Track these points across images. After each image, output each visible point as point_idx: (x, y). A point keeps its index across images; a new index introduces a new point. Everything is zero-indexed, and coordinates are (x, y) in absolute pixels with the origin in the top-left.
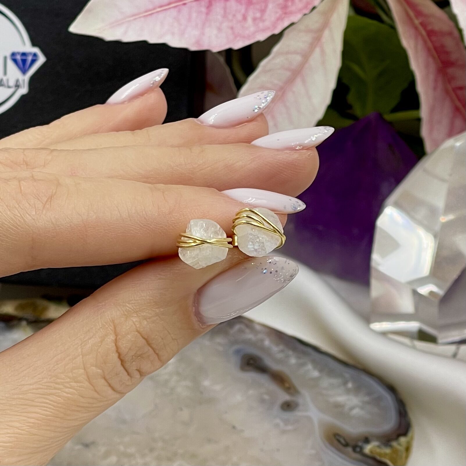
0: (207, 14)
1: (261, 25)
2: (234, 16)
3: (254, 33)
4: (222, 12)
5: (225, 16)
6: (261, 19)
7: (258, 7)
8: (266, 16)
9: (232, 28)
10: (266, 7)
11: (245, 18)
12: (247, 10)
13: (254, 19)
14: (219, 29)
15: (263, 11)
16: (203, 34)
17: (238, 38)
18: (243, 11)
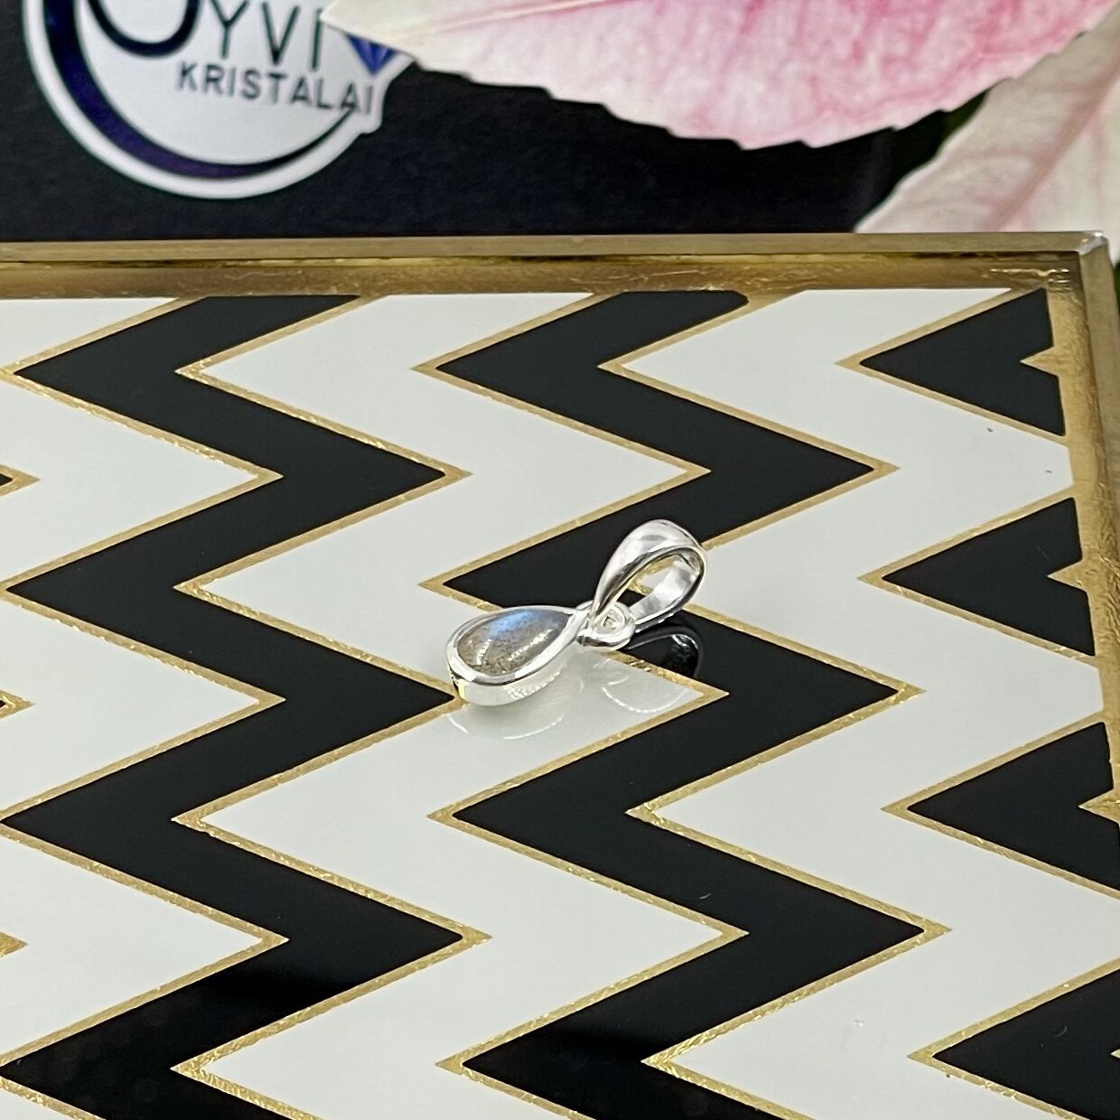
0: (745, 29)
1: (905, 79)
2: (827, 43)
3: (880, 103)
4: (790, 28)
5: (797, 42)
6: (910, 63)
7: (906, 23)
8: (926, 54)
9: (814, 81)
10: (931, 24)
11: (858, 54)
12: (869, 28)
13: (888, 61)
14: (774, 81)
15: (918, 38)
16: (721, 89)
17: (827, 114)
18: (857, 30)
